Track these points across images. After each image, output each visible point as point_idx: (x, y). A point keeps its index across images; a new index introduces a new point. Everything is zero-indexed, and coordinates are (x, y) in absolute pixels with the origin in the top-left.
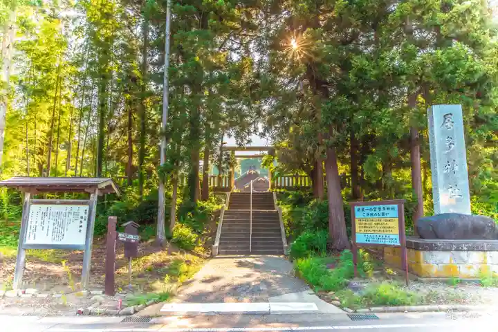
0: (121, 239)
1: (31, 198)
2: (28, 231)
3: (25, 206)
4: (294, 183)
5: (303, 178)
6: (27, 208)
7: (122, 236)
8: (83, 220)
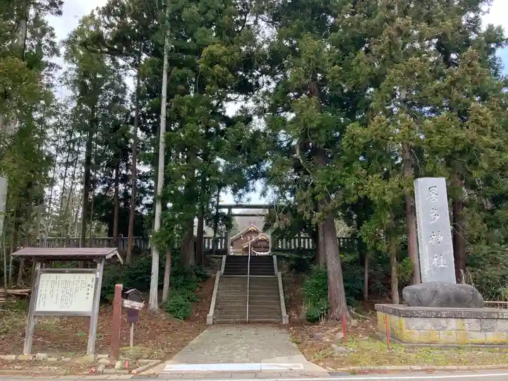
0: (126, 306)
1: (42, 267)
2: (38, 299)
3: (36, 275)
4: (297, 244)
5: (306, 240)
6: (38, 277)
7: (128, 303)
8: (90, 288)
